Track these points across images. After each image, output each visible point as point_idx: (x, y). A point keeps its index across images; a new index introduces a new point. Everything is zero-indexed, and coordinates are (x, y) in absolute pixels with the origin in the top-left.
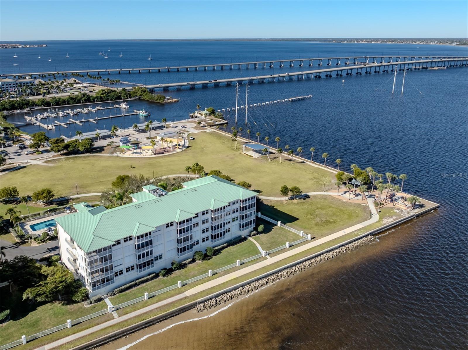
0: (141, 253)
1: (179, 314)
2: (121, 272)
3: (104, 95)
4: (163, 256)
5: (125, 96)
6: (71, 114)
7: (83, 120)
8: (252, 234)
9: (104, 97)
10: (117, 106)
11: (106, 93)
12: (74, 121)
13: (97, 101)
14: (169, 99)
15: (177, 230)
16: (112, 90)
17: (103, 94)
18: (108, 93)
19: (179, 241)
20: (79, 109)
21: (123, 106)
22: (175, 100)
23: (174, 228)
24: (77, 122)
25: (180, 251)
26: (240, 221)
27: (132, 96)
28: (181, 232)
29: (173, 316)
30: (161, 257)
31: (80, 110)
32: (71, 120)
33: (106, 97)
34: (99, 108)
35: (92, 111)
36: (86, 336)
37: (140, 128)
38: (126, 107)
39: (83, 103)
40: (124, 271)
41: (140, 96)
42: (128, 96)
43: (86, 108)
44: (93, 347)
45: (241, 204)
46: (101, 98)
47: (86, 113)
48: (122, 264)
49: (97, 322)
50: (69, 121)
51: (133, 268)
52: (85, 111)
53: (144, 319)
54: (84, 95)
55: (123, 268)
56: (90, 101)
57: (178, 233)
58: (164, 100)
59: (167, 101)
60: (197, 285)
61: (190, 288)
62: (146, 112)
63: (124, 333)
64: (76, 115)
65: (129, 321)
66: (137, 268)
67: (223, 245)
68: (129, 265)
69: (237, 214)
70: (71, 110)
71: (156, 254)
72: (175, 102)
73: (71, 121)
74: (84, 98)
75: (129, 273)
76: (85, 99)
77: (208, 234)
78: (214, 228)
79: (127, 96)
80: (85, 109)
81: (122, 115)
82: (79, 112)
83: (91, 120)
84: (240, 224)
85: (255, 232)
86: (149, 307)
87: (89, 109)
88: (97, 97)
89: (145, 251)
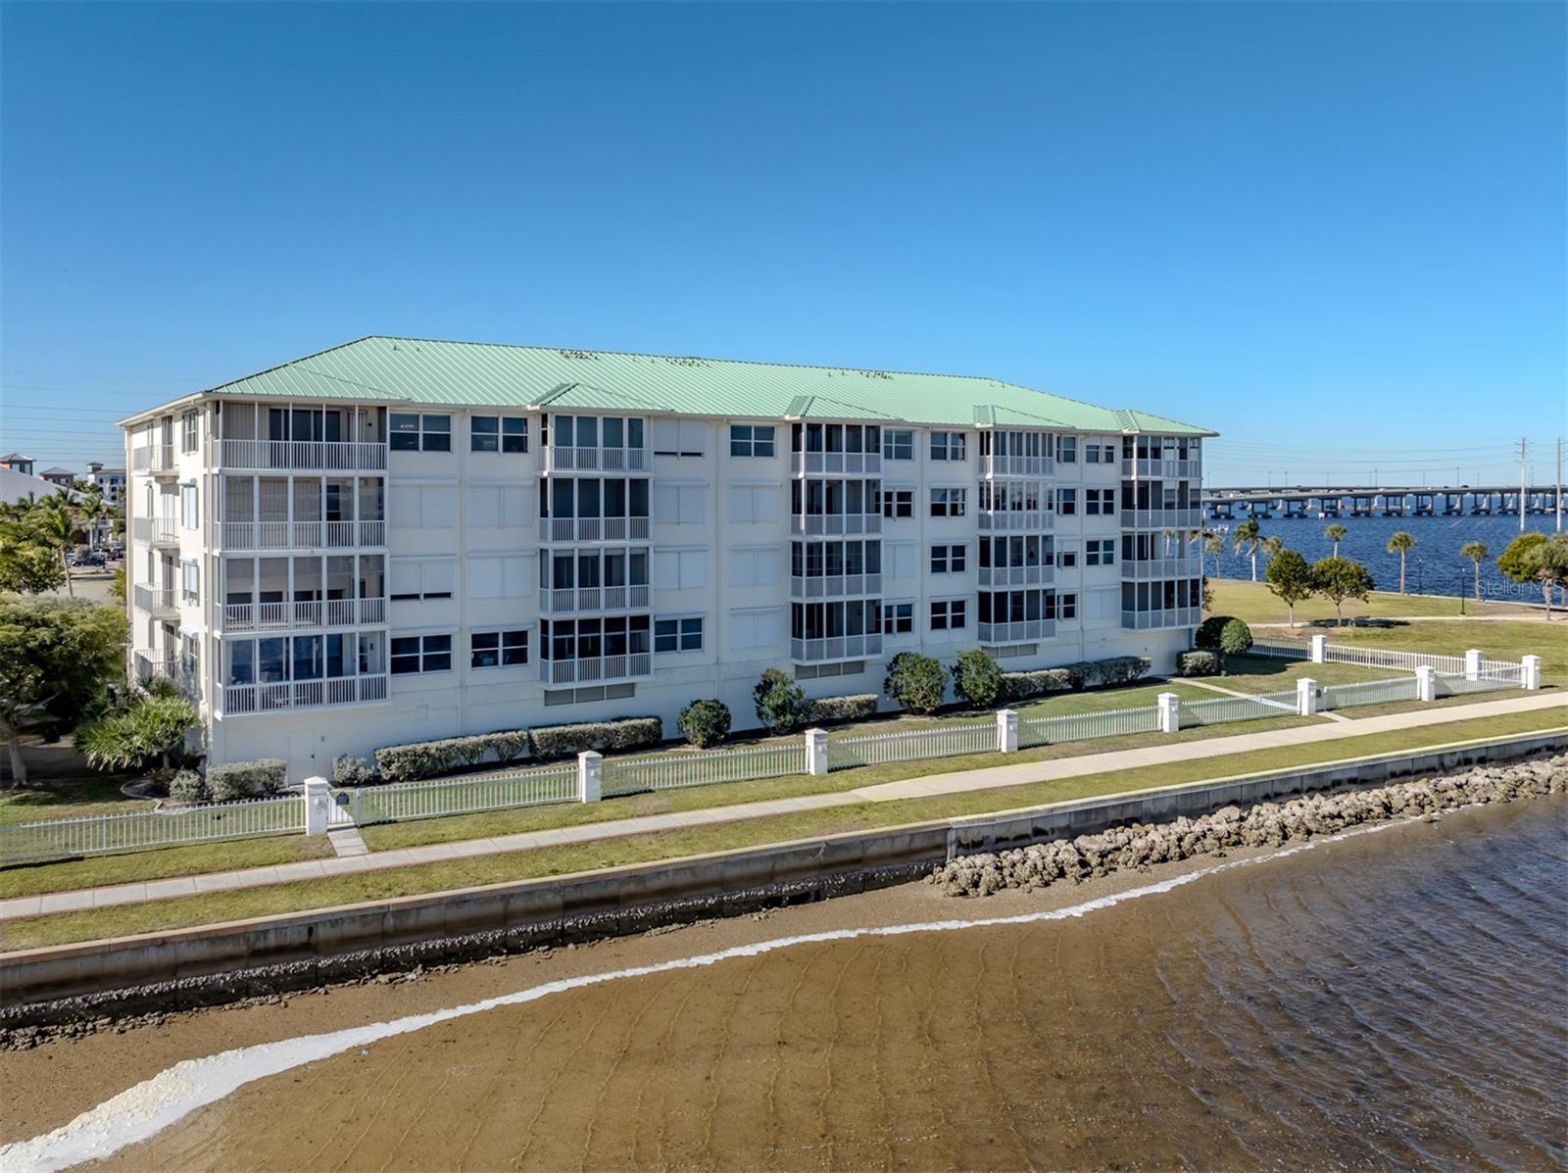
0: (576, 546)
1: (818, 896)
2: (436, 653)
4: (708, 633)
8: (1193, 659)
15: (796, 484)
19: (809, 560)
23: (780, 469)
25: (810, 622)
26: (1127, 570)
28: (818, 499)
29: (774, 902)
30: (685, 634)
40: (461, 651)
45: (1127, 470)
48: (447, 595)
51: (515, 648)
53: (555, 872)
55: (458, 621)
57: (796, 509)
61: (885, 779)
66: (545, 655)
67: (1046, 672)
68: (500, 619)
69: (1108, 527)
71: (665, 601)
75: (487, 674)
77: (962, 586)
78: (992, 552)
84: (1127, 587)
85: (1204, 655)
86: (601, 825)
89: (602, 545)
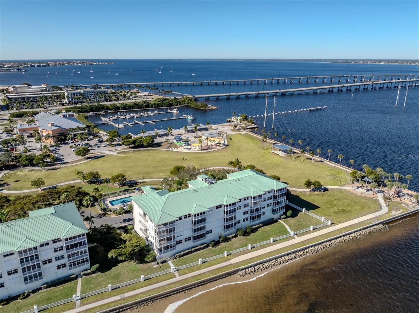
0: (197, 228)
1: (225, 277)
2: (181, 242)
3: (160, 102)
4: (213, 231)
5: (176, 103)
6: (135, 117)
7: (145, 122)
8: (282, 217)
9: (160, 104)
10: (170, 111)
11: (161, 100)
12: (138, 122)
13: (154, 107)
14: (210, 106)
15: (225, 211)
16: (166, 99)
17: (159, 102)
18: (163, 101)
19: (226, 220)
20: (142, 112)
21: (175, 111)
22: (215, 107)
23: (222, 209)
24: (140, 123)
25: (226, 227)
26: (273, 207)
27: (181, 103)
28: (227, 213)
29: (221, 278)
30: (211, 231)
31: (142, 114)
32: (135, 121)
33: (161, 104)
34: (156, 112)
35: (151, 114)
36: (155, 289)
37: (189, 129)
38: (177, 112)
39: (144, 108)
40: (183, 241)
41: (188, 103)
42: (178, 103)
43: (146, 112)
44: (160, 297)
45: (274, 193)
46: (158, 104)
47: (147, 116)
48: (182, 235)
49: (163, 278)
50: (135, 122)
51: (190, 239)
52: (146, 114)
53: (199, 279)
54: (145, 102)
55: (182, 238)
56: (149, 107)
57: (225, 214)
58: (206, 108)
59: (209, 109)
60: (239, 255)
61: (234, 257)
62: (193, 116)
63: (183, 288)
64: (139, 117)
65: (188, 280)
66: (193, 239)
67: (259, 225)
68: (187, 236)
69: (271, 201)
70: (135, 114)
71: (207, 229)
72: (215, 109)
73: (136, 122)
74: (144, 105)
75: (187, 242)
76: (145, 105)
77: (248, 216)
78: (252, 211)
79: (177, 104)
80: (145, 113)
81: (175, 118)
82: (141, 115)
83: (151, 122)
84: (273, 209)
85: (284, 216)
86: (203, 270)
87: (149, 113)
88: (155, 104)
89: (200, 226)
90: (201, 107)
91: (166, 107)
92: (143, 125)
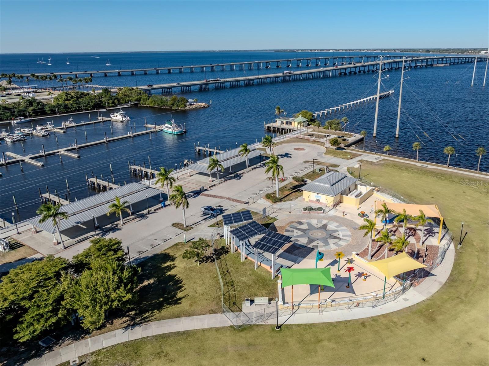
3: (71, 102)
5: (110, 101)
6: (8, 140)
7: (42, 153)
9: (71, 105)
10: (106, 119)
11: (72, 97)
12: (19, 157)
13: (59, 113)
14: (193, 103)
16: (82, 94)
17: (67, 100)
18: (78, 98)
20: (26, 127)
21: (117, 117)
22: (203, 104)
24: (27, 159)
27: (121, 101)
31: (27, 131)
32: (8, 153)
33: (75, 105)
34: (68, 124)
35: (56, 130)
38: (124, 119)
39: (30, 116)
41: (137, 100)
42: (116, 101)
43: (41, 125)
46: (66, 106)
47: (44, 136)
50: (5, 157)
52: (39, 131)
54: (31, 103)
56: (44, 113)
58: (185, 106)
59: (191, 107)
64: (19, 140)
70: (7, 131)
72: (204, 107)
73: (11, 158)
74: (31, 108)
76: (34, 109)
79: (113, 102)
80: (38, 128)
82: (27, 135)
83: (62, 151)
87: (49, 127)
88: (58, 106)
90: (173, 105)
91: (88, 110)
92: (39, 164)
